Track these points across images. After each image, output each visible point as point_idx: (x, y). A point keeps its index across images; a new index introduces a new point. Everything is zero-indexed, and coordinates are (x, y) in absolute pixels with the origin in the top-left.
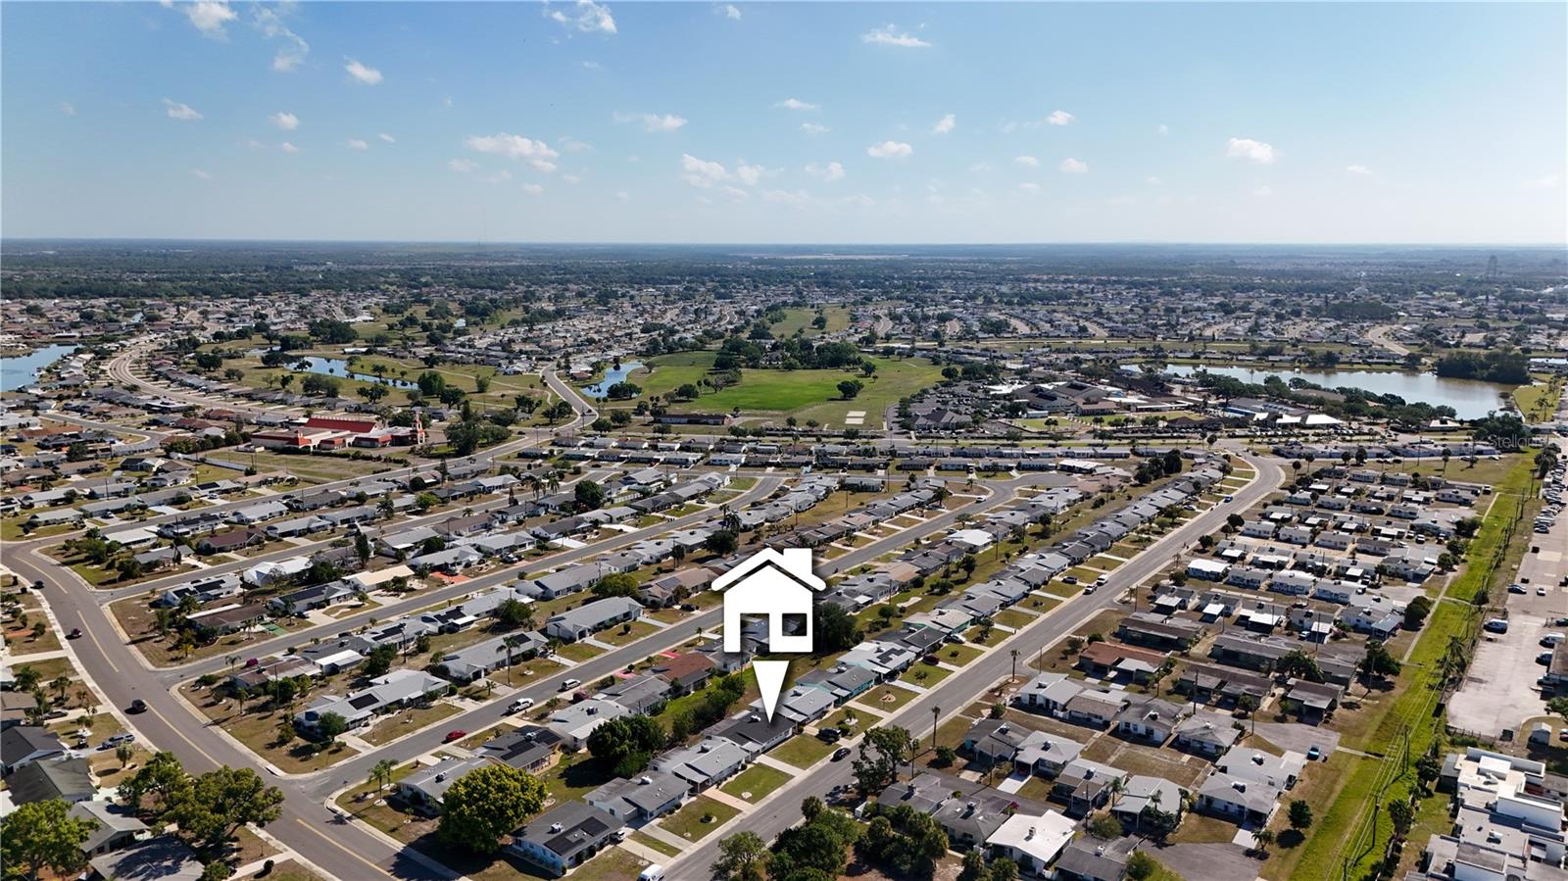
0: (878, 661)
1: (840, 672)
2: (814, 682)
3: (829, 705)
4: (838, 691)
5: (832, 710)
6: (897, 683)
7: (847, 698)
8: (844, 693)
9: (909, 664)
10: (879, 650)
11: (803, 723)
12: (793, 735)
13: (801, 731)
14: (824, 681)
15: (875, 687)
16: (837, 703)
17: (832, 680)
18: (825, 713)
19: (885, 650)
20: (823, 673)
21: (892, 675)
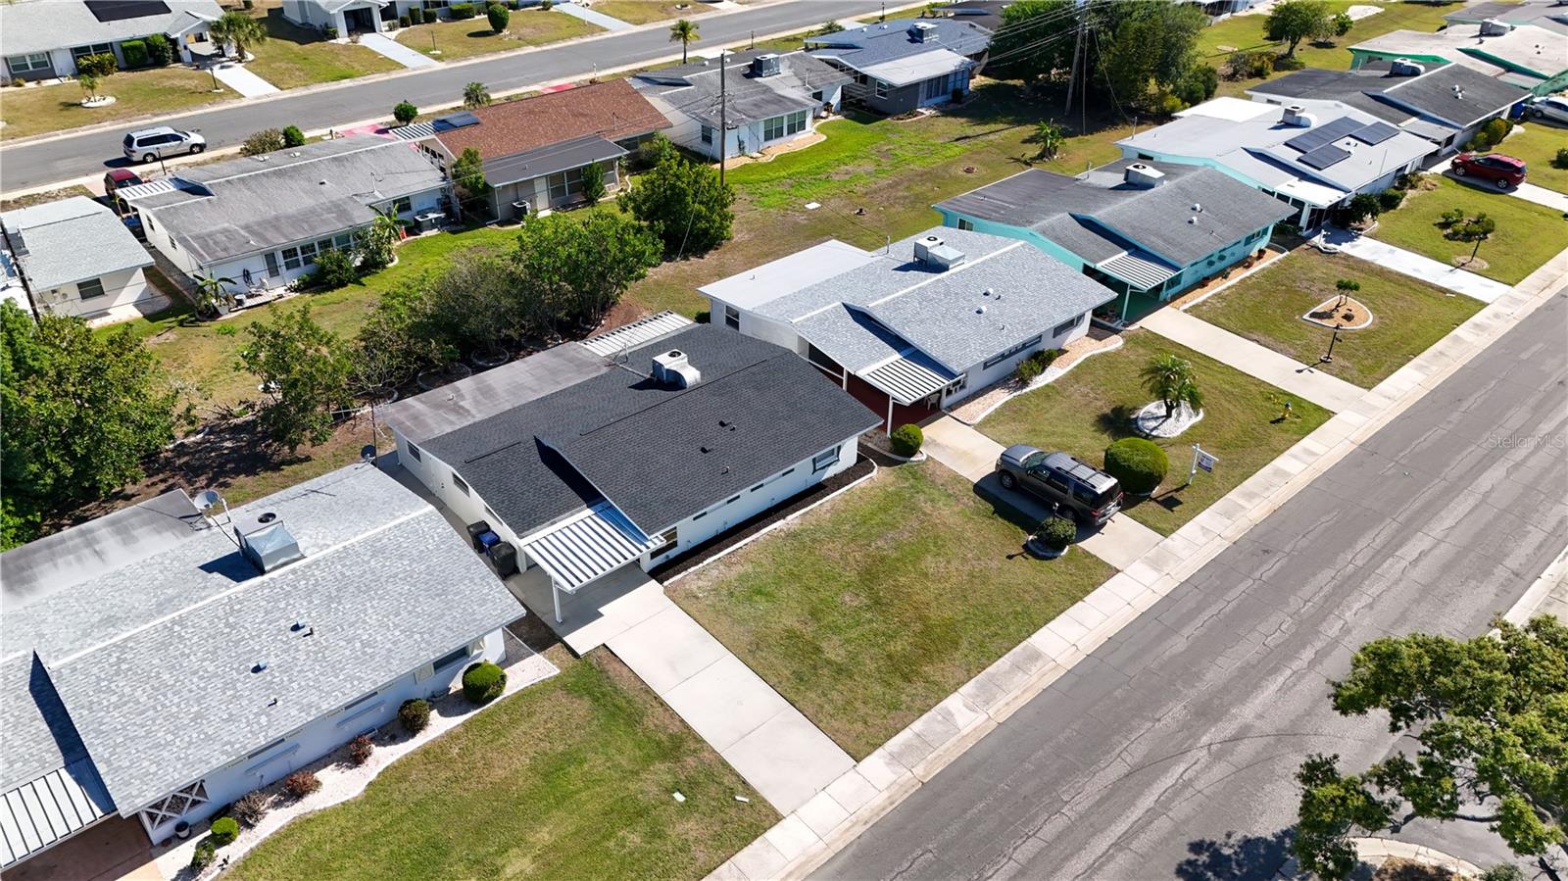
0: (1291, 157)
1: (1134, 184)
2: (1015, 217)
3: (1071, 324)
4: (1115, 263)
5: (1081, 346)
6: (1364, 248)
7: (1152, 300)
8: (1144, 275)
9: (1404, 179)
10: (1290, 121)
11: (926, 410)
12: (862, 465)
13: (906, 448)
14: (1061, 218)
15: (1273, 258)
16: (1104, 320)
17: (1099, 215)
18: (1042, 359)
19: (1316, 122)
20: (1062, 187)
21: (1342, 219)
